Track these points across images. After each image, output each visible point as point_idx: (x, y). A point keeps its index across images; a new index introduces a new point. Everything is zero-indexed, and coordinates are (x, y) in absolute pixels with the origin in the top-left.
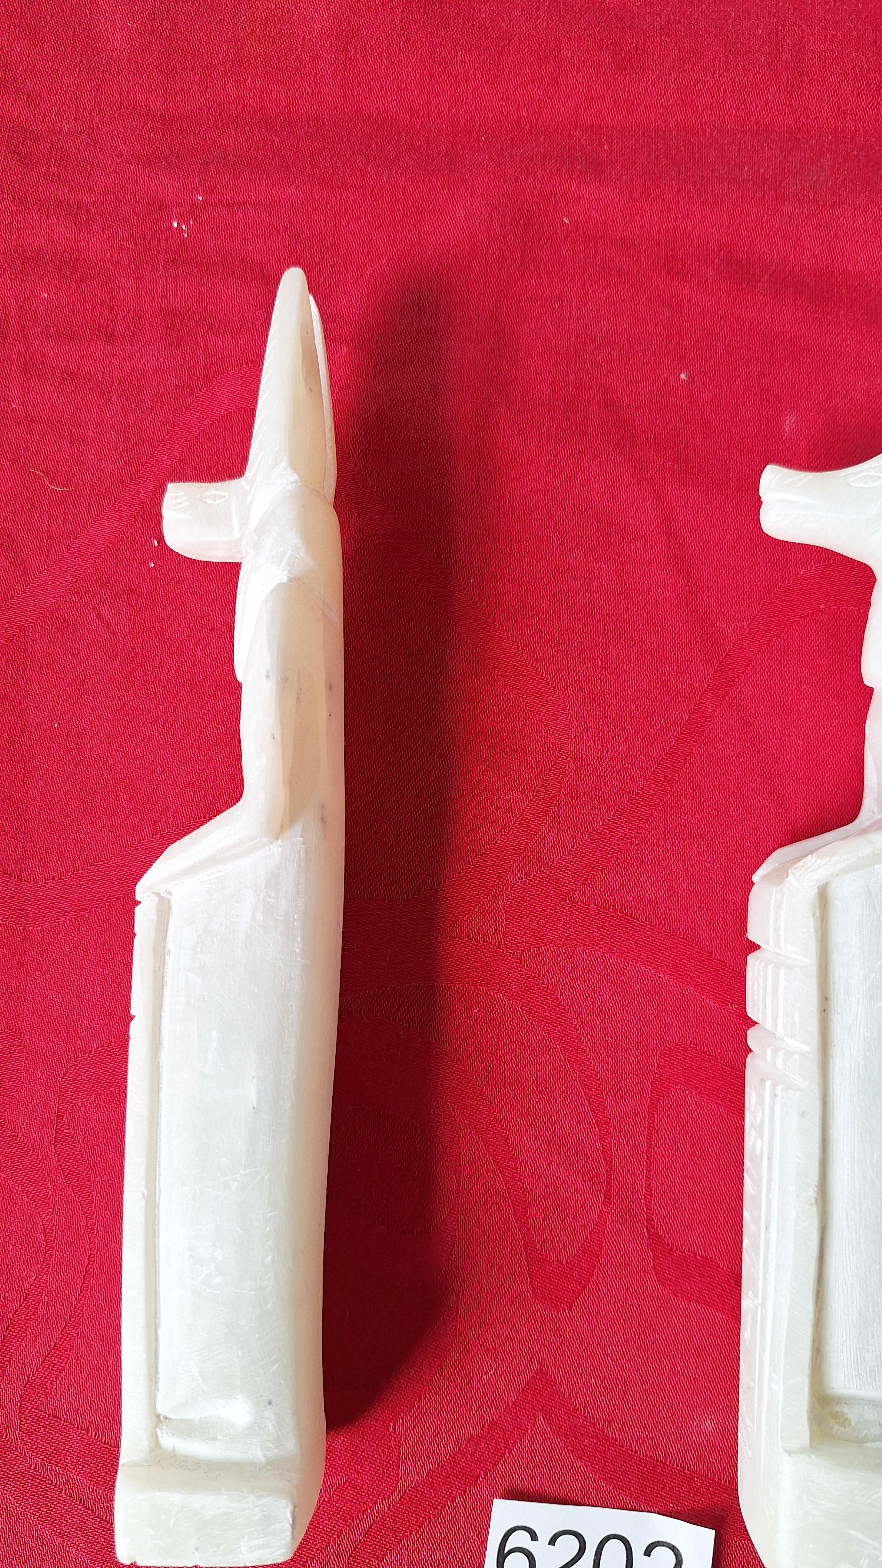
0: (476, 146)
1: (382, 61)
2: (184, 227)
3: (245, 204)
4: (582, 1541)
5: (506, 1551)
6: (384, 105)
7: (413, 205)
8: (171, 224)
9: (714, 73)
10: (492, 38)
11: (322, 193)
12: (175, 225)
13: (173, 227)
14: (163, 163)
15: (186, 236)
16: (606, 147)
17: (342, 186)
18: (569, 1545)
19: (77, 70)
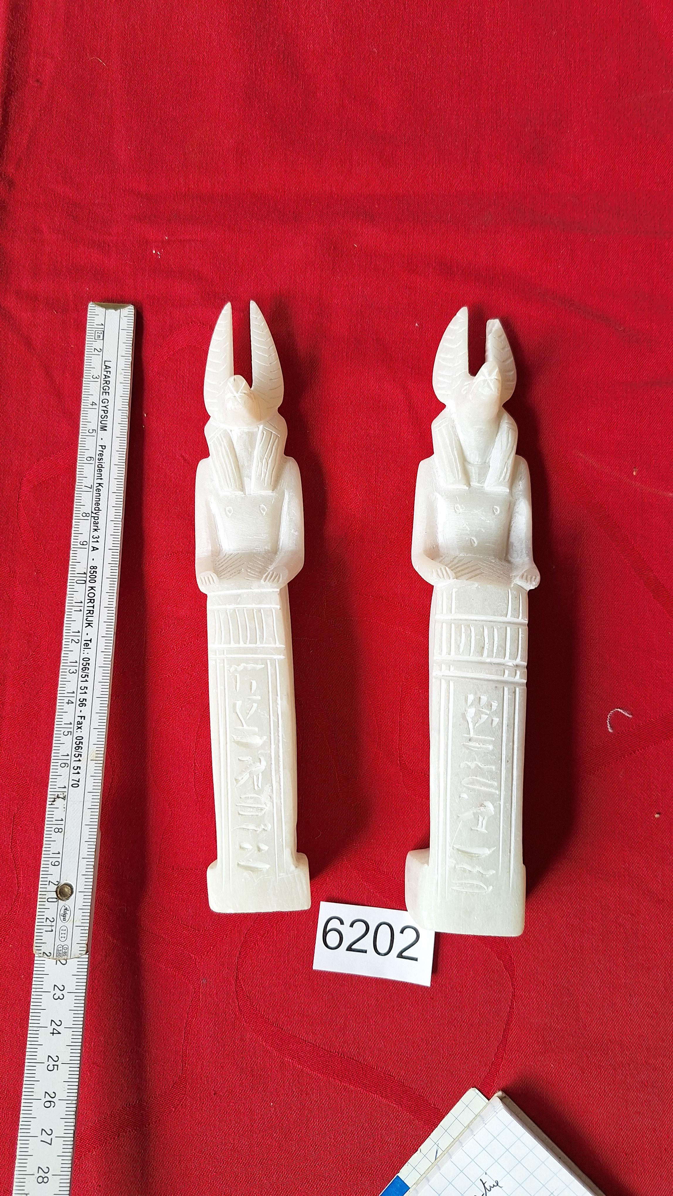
0: (309, 207)
1: (260, 164)
2: (158, 253)
3: (190, 240)
4: (367, 925)
5: (328, 930)
6: (261, 187)
7: (276, 240)
8: (152, 252)
9: (433, 165)
10: (317, 151)
11: (229, 234)
12: (154, 252)
13: (153, 253)
14: (147, 220)
15: (159, 257)
16: (377, 206)
17: (239, 230)
18: (360, 928)
19: (102, 172)
